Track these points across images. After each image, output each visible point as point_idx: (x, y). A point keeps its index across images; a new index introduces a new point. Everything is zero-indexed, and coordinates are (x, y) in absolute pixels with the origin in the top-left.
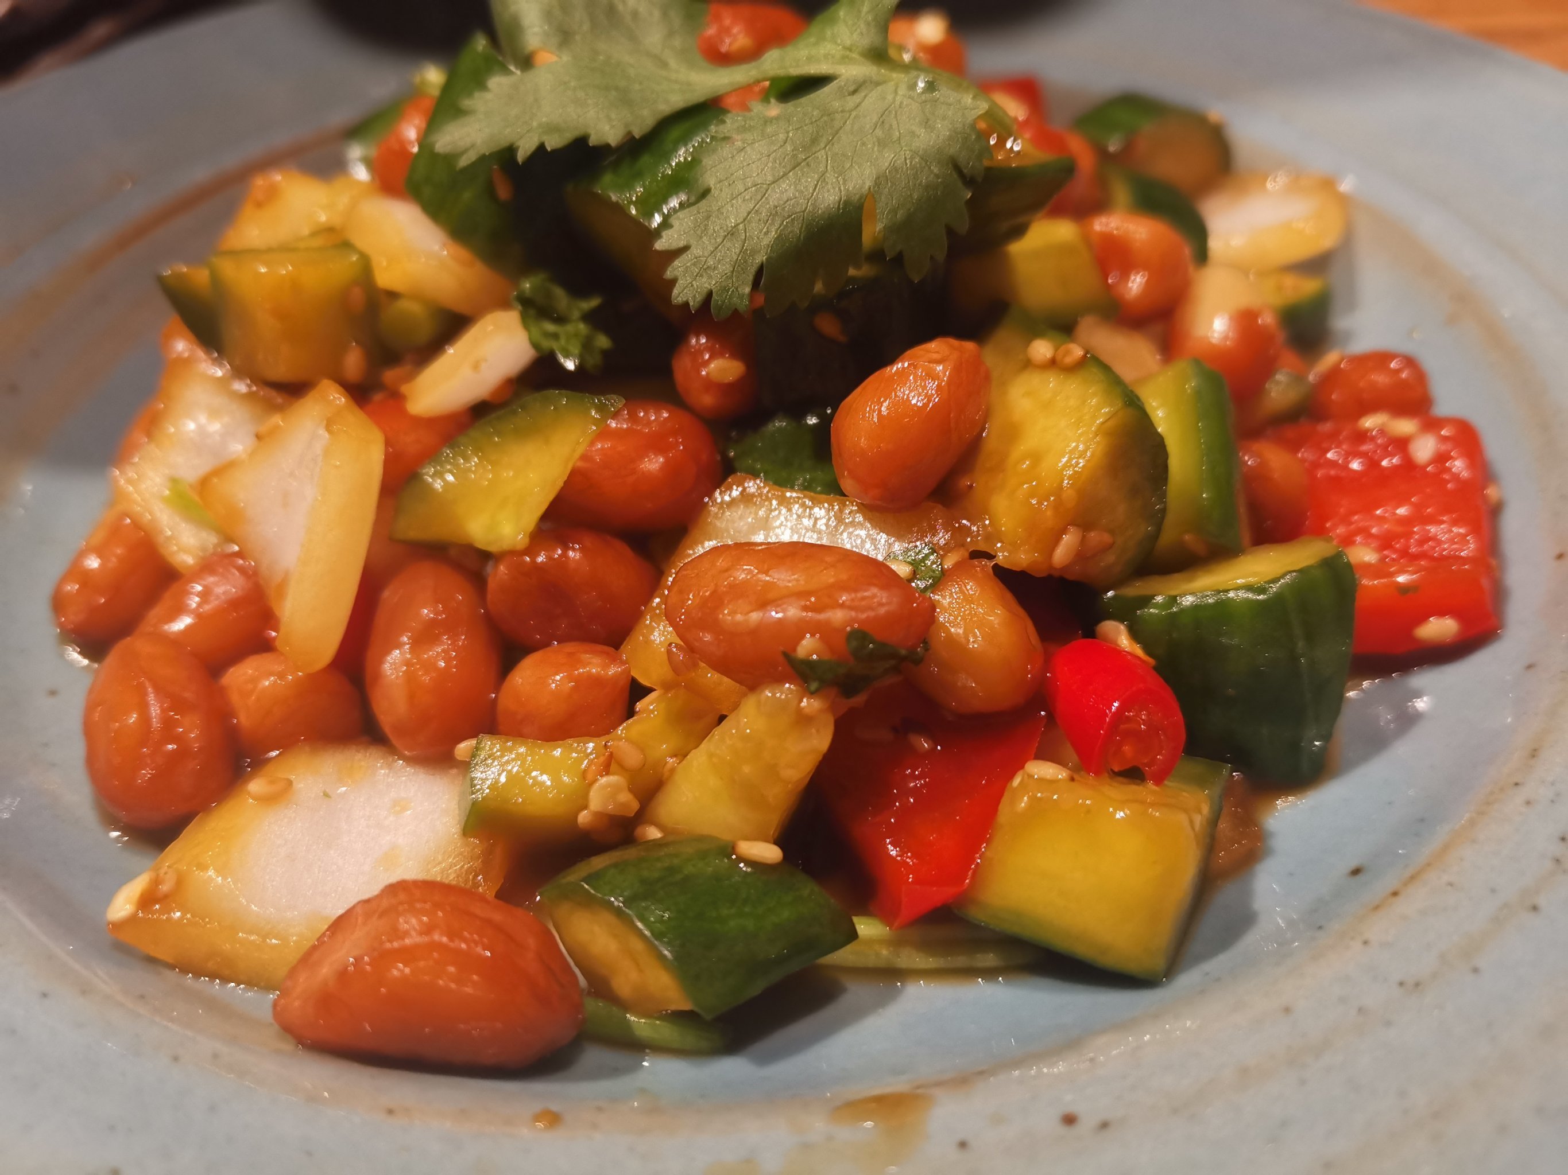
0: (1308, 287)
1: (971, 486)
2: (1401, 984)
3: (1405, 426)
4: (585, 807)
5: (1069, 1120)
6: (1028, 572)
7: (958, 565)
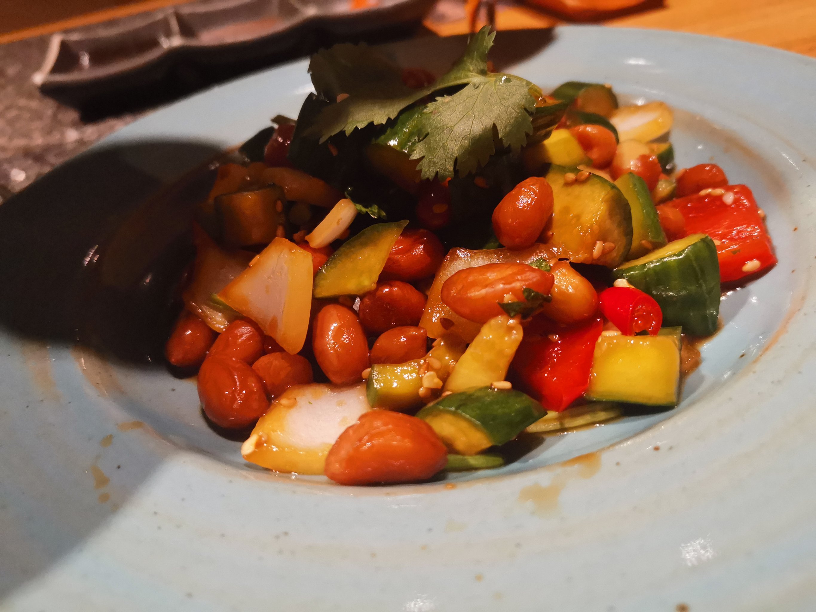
0: (663, 147)
1: (553, 234)
2: (773, 382)
3: (719, 191)
4: (421, 386)
5: (657, 449)
6: (585, 263)
7: (554, 265)
